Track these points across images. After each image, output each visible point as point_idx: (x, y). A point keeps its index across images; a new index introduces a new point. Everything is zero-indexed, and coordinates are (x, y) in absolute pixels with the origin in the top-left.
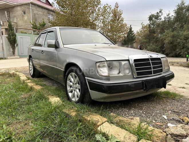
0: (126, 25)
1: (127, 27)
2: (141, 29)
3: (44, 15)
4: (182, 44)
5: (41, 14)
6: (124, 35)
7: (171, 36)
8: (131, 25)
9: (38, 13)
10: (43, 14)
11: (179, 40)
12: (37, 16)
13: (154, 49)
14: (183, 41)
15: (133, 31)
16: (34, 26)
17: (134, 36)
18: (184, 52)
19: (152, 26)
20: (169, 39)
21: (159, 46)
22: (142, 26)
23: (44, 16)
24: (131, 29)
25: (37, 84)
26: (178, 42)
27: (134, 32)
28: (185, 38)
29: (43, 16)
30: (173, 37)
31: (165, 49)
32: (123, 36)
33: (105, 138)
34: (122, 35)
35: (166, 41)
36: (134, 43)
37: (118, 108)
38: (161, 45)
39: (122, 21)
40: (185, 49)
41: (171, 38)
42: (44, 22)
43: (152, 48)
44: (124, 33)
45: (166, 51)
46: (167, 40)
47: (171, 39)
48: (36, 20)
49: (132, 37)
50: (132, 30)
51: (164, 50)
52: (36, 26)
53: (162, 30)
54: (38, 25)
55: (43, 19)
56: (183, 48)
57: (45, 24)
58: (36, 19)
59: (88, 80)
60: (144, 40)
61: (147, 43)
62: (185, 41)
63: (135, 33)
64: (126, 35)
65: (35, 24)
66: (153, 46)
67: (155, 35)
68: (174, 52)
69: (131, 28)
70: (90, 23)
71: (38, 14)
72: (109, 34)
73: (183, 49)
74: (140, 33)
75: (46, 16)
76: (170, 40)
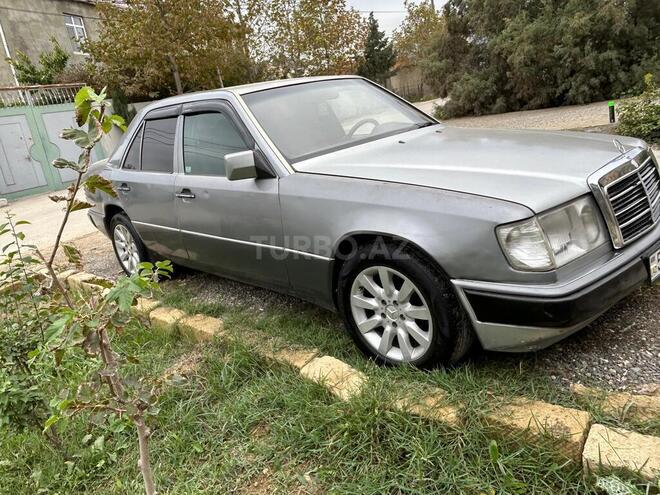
0: (357, 16)
1: (362, 20)
2: (406, 22)
3: (50, 21)
4: (569, 60)
5: (37, 21)
6: (355, 53)
7: (529, 38)
8: (371, 14)
9: (26, 19)
10: (46, 19)
11: (558, 50)
12: (22, 29)
13: (476, 91)
14: (573, 51)
15: (383, 34)
16: (27, 72)
17: (390, 49)
18: (577, 88)
19: (458, 10)
20: (527, 48)
21: (491, 79)
22: (409, 11)
23: (52, 28)
24: (374, 27)
25: (192, 313)
26: (556, 54)
27: (385, 37)
28: (578, 40)
29: (46, 27)
30: (537, 39)
31: (512, 84)
32: (353, 55)
33: (632, 483)
34: (347, 53)
35: (517, 59)
36: (394, 74)
37: (565, 355)
38: (497, 74)
39: (341, 4)
40: (580, 77)
41: (531, 43)
42: (59, 52)
43: (470, 88)
44: (356, 47)
45: (515, 91)
46: (519, 55)
47: (531, 47)
48: (24, 48)
49: (383, 56)
50: (380, 30)
51: (508, 87)
52: (33, 69)
53: (493, 21)
54: (40, 68)
55: (54, 40)
56: (573, 73)
57: (66, 59)
58: (21, 44)
59: (465, 289)
60: (438, 64)
61: (447, 71)
62: (578, 49)
63: (390, 40)
64: (361, 53)
65: (29, 63)
66: (472, 81)
67: (469, 40)
68: (544, 92)
69: (375, 22)
70: (235, 29)
71: (24, 23)
72: (302, 56)
73: (571, 75)
74: (404, 35)
75: (58, 24)
76: (529, 51)
